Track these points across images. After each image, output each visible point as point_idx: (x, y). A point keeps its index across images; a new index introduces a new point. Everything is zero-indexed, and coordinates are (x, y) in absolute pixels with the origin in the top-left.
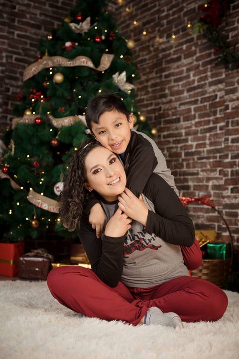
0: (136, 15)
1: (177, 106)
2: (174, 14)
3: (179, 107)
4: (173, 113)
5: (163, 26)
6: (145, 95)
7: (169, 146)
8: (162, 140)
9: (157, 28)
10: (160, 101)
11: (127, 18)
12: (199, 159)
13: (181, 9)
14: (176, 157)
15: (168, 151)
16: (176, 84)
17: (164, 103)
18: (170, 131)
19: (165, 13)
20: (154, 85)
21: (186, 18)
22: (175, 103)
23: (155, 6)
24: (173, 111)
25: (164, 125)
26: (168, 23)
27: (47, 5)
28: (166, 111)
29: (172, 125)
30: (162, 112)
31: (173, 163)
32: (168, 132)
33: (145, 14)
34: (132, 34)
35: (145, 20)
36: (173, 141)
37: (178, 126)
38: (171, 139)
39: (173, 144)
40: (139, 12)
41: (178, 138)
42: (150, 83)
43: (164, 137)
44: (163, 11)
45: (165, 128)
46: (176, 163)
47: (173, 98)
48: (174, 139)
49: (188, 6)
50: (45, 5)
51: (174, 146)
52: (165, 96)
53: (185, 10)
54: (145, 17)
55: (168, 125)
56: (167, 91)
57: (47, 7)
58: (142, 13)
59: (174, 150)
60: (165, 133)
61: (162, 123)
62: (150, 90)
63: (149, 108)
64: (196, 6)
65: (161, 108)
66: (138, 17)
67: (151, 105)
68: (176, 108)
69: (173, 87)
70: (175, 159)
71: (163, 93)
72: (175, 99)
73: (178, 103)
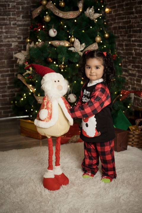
1: (140, 21)
3: (141, 23)
4: (137, 25)
6: (122, 11)
7: (135, 48)
8: (132, 43)
10: (130, 16)
14: (139, 56)
15: (134, 51)
16: (139, 5)
17: (132, 18)
18: (135, 38)
20: (127, 5)
22: (138, 19)
24: (137, 24)
25: (132, 33)
28: (133, 24)
29: (137, 34)
30: (131, 24)
31: (137, 59)
32: (135, 39)
36: (138, 44)
37: (140, 36)
38: (136, 43)
39: (137, 47)
41: (140, 43)
42: (124, 3)
43: (133, 41)
45: (133, 35)
46: (139, 60)
47: (137, 15)
48: (138, 43)
51: (138, 48)
52: (133, 13)
55: (135, 34)
56: (134, 10)
59: (138, 51)
60: (133, 39)
61: (131, 32)
62: (125, 8)
63: (124, 20)
65: (130, 21)
67: (125, 18)
68: (139, 22)
69: (137, 7)
70: (138, 57)
71: (132, 11)
72: (139, 16)
73: (140, 19)
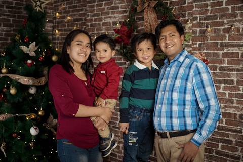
0: (69, 12)
2: (95, 20)
5: (88, 26)
9: (84, 27)
11: (63, 11)
12: (114, 127)
13: (101, 20)
19: (89, 18)
21: (104, 27)
23: (82, 10)
26: (92, 25)
27: (5, 6)
33: (75, 13)
34: (66, 24)
35: (75, 18)
40: (71, 9)
44: (88, 16)
49: (106, 19)
50: (3, 8)
53: (103, 21)
54: (75, 15)
57: (5, 9)
58: (73, 11)
64: (111, 21)
66: (71, 14)
